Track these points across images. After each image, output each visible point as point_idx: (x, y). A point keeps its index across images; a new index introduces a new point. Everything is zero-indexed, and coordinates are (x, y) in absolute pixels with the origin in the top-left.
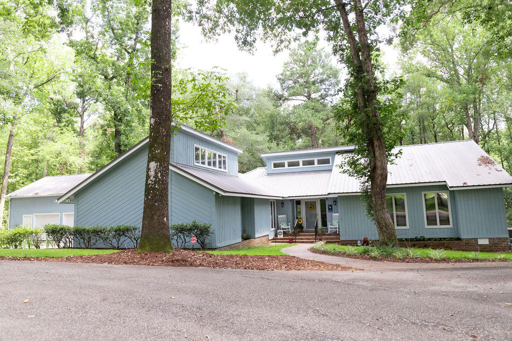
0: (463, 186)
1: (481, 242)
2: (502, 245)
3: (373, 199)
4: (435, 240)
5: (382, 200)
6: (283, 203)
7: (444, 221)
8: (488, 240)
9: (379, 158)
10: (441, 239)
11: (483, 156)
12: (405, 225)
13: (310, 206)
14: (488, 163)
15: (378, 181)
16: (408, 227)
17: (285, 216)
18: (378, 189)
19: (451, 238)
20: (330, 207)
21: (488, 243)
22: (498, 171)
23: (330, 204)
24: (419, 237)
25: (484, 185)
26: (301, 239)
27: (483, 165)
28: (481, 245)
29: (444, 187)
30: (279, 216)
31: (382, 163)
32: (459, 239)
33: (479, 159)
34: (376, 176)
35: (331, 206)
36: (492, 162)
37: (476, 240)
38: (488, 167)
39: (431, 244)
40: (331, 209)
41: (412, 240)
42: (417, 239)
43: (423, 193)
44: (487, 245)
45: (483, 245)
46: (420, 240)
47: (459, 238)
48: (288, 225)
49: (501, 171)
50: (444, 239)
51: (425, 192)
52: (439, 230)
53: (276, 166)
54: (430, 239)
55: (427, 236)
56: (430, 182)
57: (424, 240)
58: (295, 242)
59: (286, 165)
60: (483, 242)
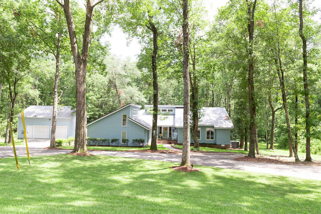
0: (219, 128)
1: (222, 145)
2: (228, 147)
4: (209, 144)
7: (212, 138)
11: (226, 116)
13: (165, 129)
16: (200, 139)
19: (214, 144)
22: (230, 123)
23: (173, 129)
27: (226, 120)
28: (222, 147)
29: (213, 127)
32: (216, 144)
37: (221, 145)
39: (207, 146)
40: (174, 131)
41: (201, 144)
42: (203, 144)
46: (204, 144)
50: (211, 144)
51: (207, 128)
52: (210, 141)
54: (207, 144)
55: (206, 143)
56: (209, 125)
58: (160, 143)
59: (161, 111)
60: (223, 145)
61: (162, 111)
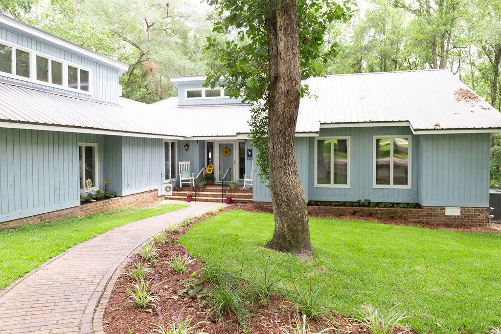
0: (434, 129)
1: (449, 212)
2: (479, 217)
3: (270, 145)
4: (386, 205)
5: (285, 148)
6: (187, 145)
7: (401, 180)
8: (459, 210)
9: (283, 56)
10: (393, 204)
11: (461, 89)
12: (345, 182)
13: (225, 150)
14: (470, 98)
15: (280, 106)
16: (348, 186)
17: (189, 163)
18: (278, 124)
19: (408, 204)
20: (250, 153)
21: (459, 214)
22: (485, 109)
23: (249, 148)
24: (363, 200)
25: (466, 129)
26: (206, 196)
27: (463, 101)
28: (448, 216)
29: (405, 130)
30: (180, 163)
31: (289, 68)
32: (418, 206)
33: (458, 93)
34: (277, 97)
35: (251, 151)
36: (474, 96)
37: (443, 209)
38: (469, 104)
39: (379, 212)
40: (251, 156)
41: (352, 204)
42: (359, 204)
43: (375, 138)
44: (458, 216)
45: (451, 216)
46: (364, 205)
47: (418, 204)
48: (191, 176)
49: (489, 109)
50: (398, 204)
51: (379, 137)
52: (393, 192)
53: (191, 95)
54: (378, 204)
55: (374, 200)
56: (386, 122)
57: (369, 204)
58: (195, 200)
59: (204, 94)
60: (453, 212)
61: (207, 96)
